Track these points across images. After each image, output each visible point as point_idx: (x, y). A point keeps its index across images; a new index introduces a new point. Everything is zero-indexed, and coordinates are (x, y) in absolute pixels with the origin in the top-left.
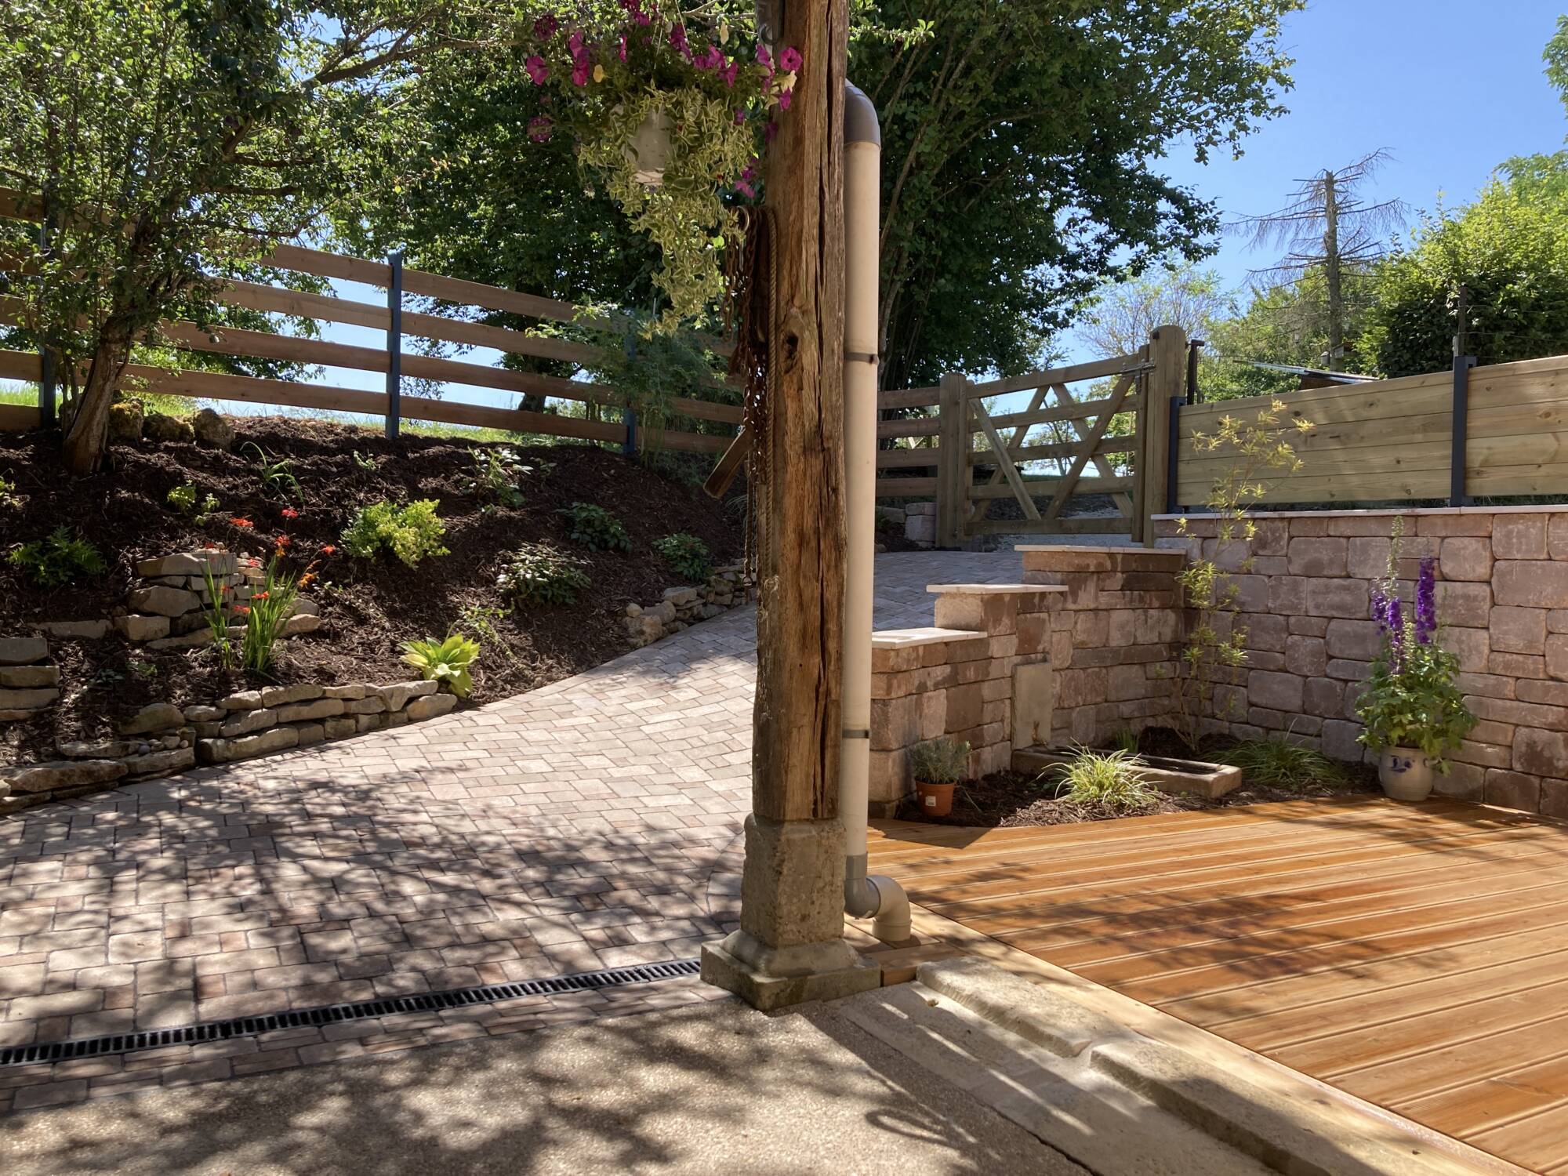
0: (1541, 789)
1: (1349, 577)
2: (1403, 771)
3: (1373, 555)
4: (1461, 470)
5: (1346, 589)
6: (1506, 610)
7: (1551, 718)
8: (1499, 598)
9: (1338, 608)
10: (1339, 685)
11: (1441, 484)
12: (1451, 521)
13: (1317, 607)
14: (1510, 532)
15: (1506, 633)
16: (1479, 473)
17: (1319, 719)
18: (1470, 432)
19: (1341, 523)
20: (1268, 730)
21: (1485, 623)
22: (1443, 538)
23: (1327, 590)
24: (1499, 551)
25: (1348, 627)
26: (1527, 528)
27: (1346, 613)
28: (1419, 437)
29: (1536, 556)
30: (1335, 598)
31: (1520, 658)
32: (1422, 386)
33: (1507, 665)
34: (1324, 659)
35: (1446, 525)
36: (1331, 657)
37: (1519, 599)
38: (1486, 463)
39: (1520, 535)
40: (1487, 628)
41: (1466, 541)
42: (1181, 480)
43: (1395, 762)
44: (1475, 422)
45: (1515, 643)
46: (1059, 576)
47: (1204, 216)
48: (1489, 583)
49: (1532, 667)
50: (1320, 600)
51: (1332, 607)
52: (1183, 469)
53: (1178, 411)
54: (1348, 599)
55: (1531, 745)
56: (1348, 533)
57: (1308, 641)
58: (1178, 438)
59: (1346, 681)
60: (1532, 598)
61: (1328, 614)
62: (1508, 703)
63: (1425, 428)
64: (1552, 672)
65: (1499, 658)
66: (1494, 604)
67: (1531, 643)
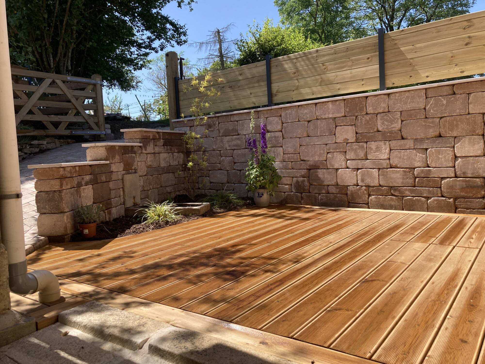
0: (302, 197)
1: (239, 135)
2: (261, 197)
3: (246, 126)
4: (270, 95)
5: (238, 139)
6: (287, 140)
7: (303, 173)
8: (285, 137)
9: (236, 146)
10: (238, 172)
11: (265, 100)
12: (269, 112)
13: (229, 146)
14: (287, 113)
15: (287, 147)
16: (276, 95)
17: (233, 184)
18: (273, 81)
19: (235, 116)
20: (217, 190)
21: (281, 145)
22: (267, 118)
23: (232, 140)
24: (284, 120)
25: (239, 152)
26: (292, 112)
27: (239, 147)
28: (257, 85)
29: (295, 121)
30: (235, 143)
31: (292, 155)
32: (256, 67)
33: (289, 158)
34: (233, 164)
35: (267, 113)
36: (235, 163)
37: (291, 135)
38: (278, 92)
39: (290, 114)
40: (282, 147)
41: (274, 118)
42: (181, 107)
43: (259, 194)
44: (274, 77)
45: (291, 150)
46: (138, 140)
47: (182, 30)
48: (281, 131)
49: (296, 158)
50: (230, 144)
51: (234, 146)
52: (181, 103)
53: (178, 82)
54: (239, 142)
55: (297, 182)
56: (237, 119)
57: (227, 158)
58: (178, 92)
59: (240, 170)
60: (294, 135)
61: (233, 148)
62: (290, 170)
63: (258, 81)
64: (302, 158)
65: (286, 156)
66: (283, 138)
67: (295, 150)
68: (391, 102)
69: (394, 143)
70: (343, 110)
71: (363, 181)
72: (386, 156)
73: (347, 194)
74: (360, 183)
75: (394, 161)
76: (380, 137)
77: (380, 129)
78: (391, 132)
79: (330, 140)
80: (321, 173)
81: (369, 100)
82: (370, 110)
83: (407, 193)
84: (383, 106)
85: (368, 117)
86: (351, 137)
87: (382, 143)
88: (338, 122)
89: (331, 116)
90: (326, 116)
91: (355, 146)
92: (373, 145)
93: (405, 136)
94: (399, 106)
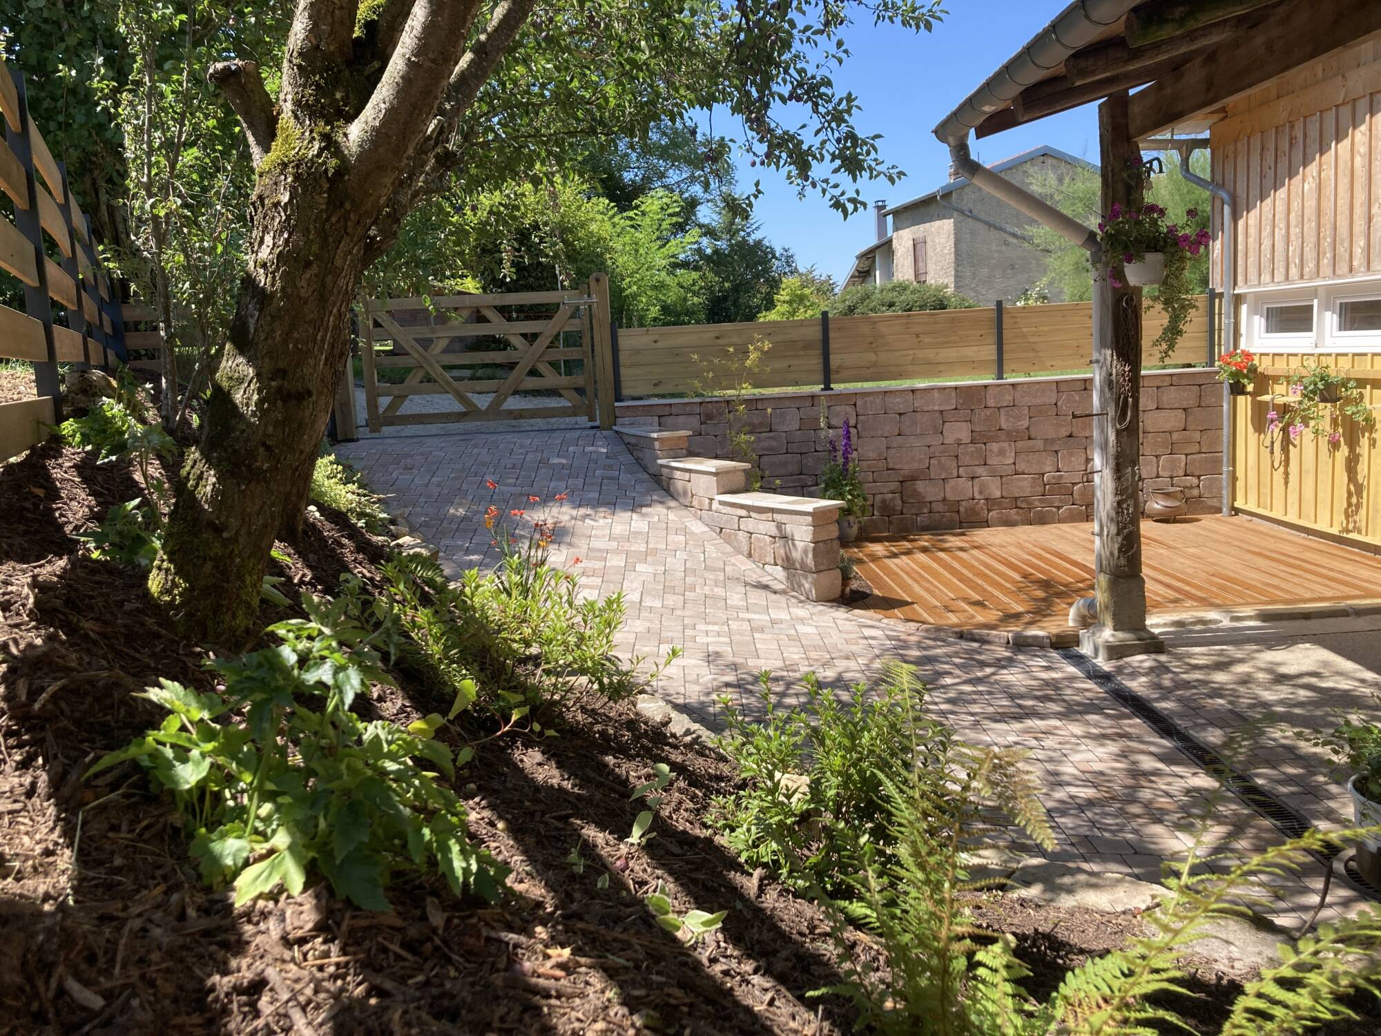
0: (889, 522)
1: (770, 431)
3: (788, 418)
4: (826, 371)
5: (772, 438)
6: (867, 440)
7: (892, 488)
8: (862, 434)
9: (768, 449)
12: (834, 397)
14: (865, 403)
15: (868, 451)
16: (837, 372)
18: (832, 351)
19: (765, 402)
21: (857, 447)
22: (829, 407)
23: (759, 440)
24: (861, 411)
25: (775, 459)
26: (874, 399)
27: (773, 452)
28: (801, 353)
29: (880, 412)
30: (765, 444)
31: (875, 462)
33: (869, 466)
35: (831, 400)
36: (763, 478)
37: (873, 434)
38: (839, 367)
39: (871, 403)
40: (857, 450)
41: (843, 407)
45: (872, 455)
48: (856, 427)
49: (881, 465)
50: (754, 446)
51: (763, 449)
52: (623, 371)
54: (774, 443)
55: (884, 501)
60: (880, 432)
61: (761, 453)
62: (872, 485)
63: (804, 348)
64: (891, 466)
65: (864, 463)
66: (859, 438)
67: (879, 454)
68: (1018, 395)
69: (1020, 444)
70: (954, 401)
71: (981, 492)
72: (1012, 461)
73: (958, 512)
74: (977, 496)
75: (1021, 467)
76: (1004, 437)
77: (1004, 426)
78: (1017, 431)
79: (935, 441)
80: (920, 486)
81: (990, 391)
82: (991, 403)
83: (1037, 503)
84: (1007, 399)
85: (988, 412)
86: (965, 436)
87: (1005, 445)
88: (947, 416)
89: (936, 408)
90: (930, 408)
91: (971, 448)
92: (994, 447)
93: (1033, 436)
94: (1027, 400)
